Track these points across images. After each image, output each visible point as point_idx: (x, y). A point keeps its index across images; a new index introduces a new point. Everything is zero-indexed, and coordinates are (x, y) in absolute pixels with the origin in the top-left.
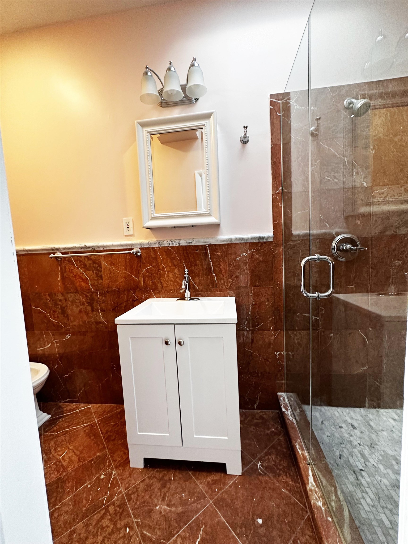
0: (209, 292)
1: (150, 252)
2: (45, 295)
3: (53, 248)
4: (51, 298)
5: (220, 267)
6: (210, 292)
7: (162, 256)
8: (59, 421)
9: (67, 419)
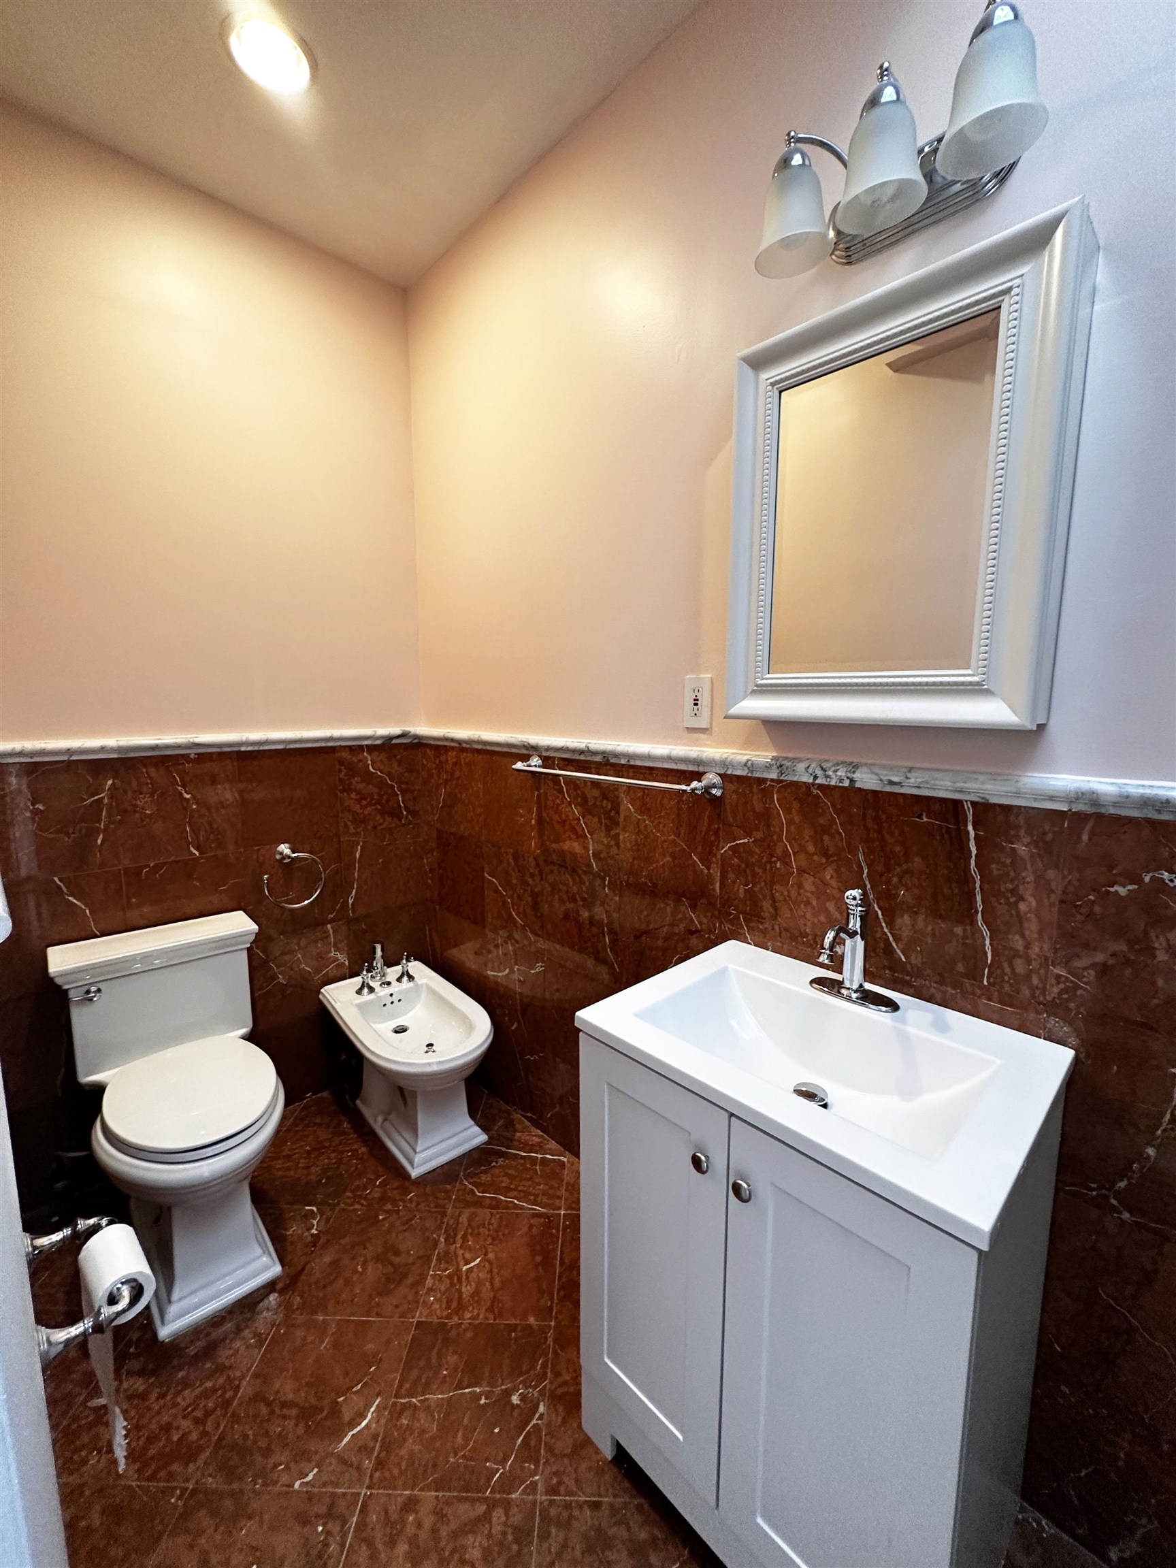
0: (951, 991)
1: (752, 792)
2: (507, 854)
3: (526, 744)
4: (516, 863)
5: (1016, 903)
6: (954, 988)
7: (788, 811)
8: (497, 1162)
9: (511, 1167)
